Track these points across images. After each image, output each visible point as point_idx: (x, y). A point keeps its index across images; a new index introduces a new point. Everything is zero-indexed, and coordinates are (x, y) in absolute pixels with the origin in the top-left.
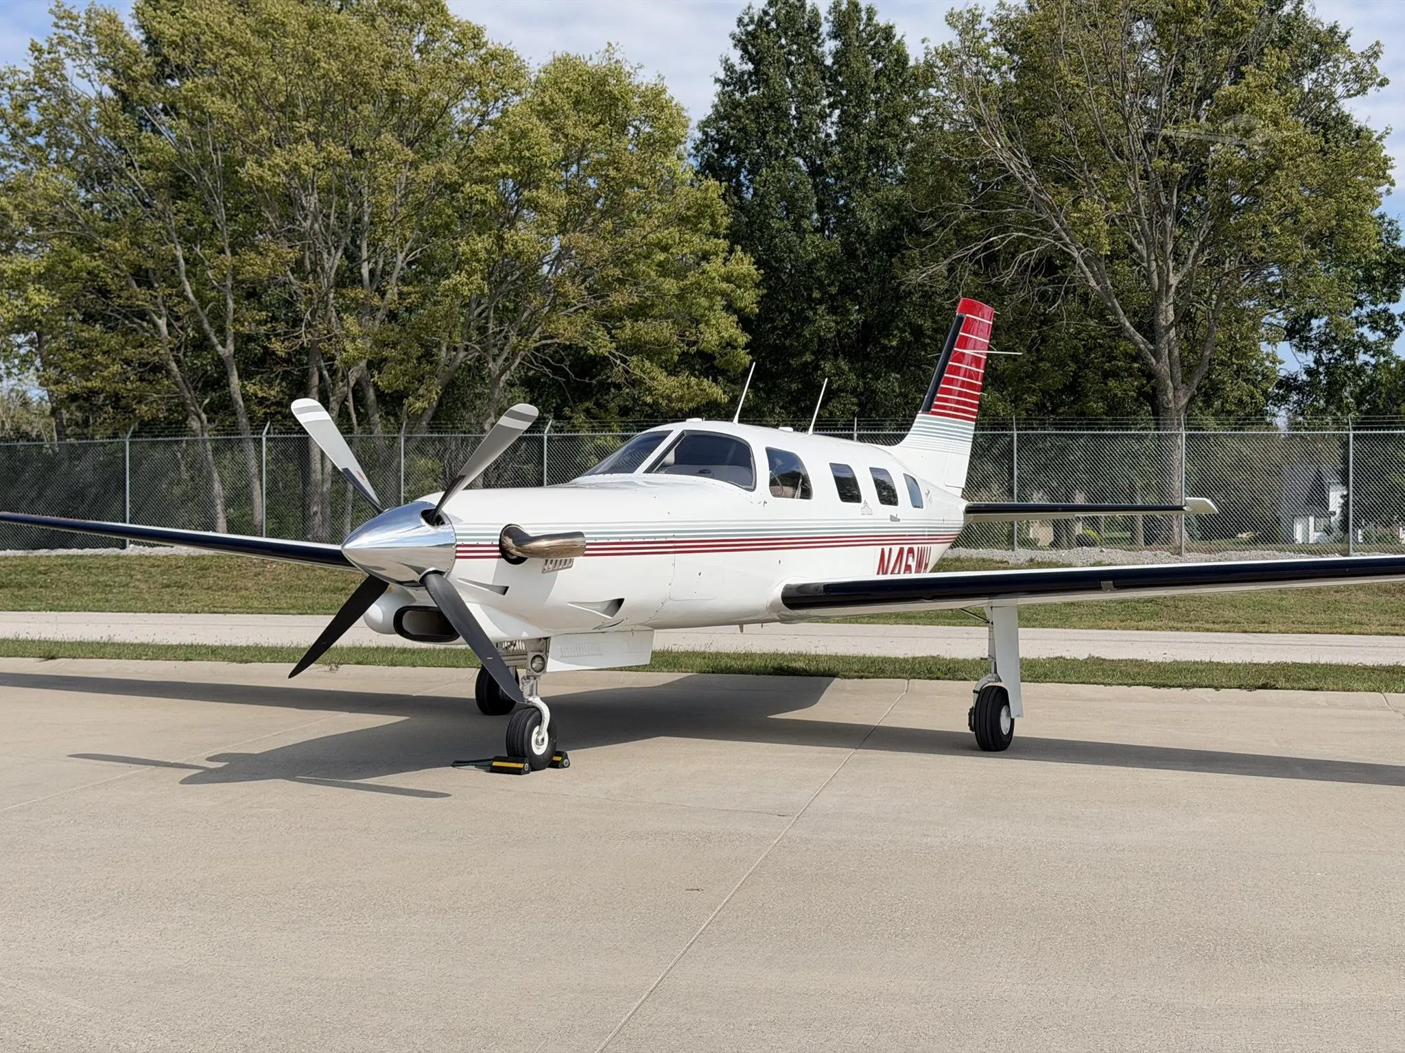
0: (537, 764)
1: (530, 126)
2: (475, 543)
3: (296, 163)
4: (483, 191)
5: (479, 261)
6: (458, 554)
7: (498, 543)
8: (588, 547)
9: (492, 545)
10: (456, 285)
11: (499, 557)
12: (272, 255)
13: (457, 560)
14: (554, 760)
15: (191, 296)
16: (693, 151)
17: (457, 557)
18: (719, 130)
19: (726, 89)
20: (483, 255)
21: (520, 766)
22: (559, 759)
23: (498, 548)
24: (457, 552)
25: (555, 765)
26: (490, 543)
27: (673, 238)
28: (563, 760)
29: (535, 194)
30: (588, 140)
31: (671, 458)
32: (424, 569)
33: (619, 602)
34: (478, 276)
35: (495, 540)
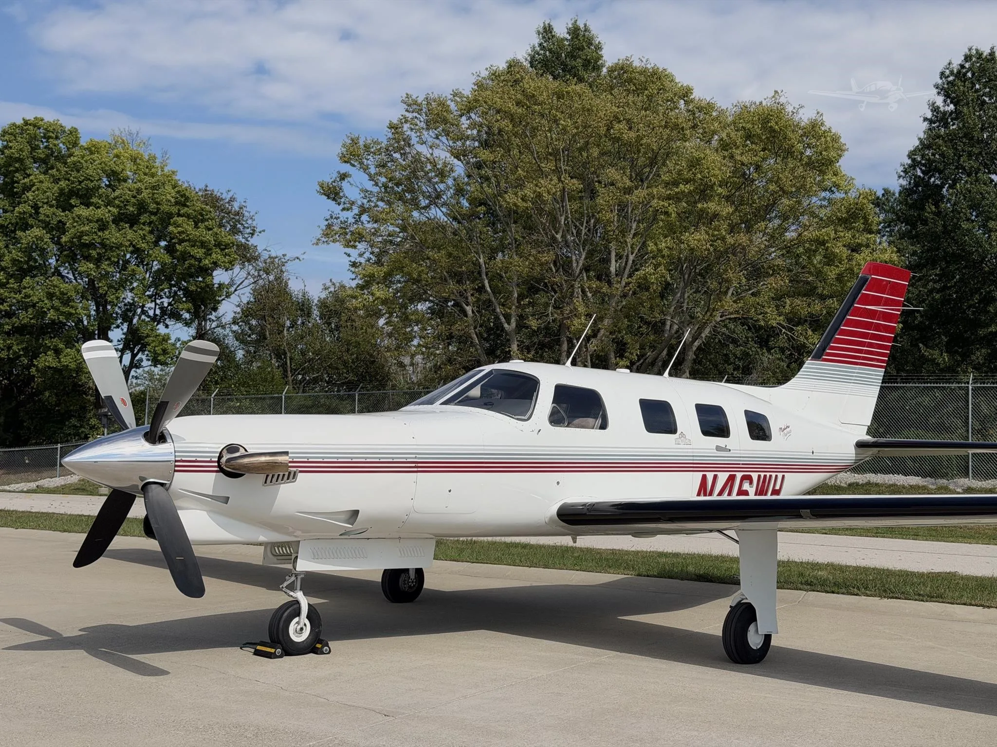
0: (291, 650)
1: (702, 156)
2: (194, 459)
3: (539, 192)
4: (666, 205)
5: (663, 257)
6: (176, 469)
7: (217, 459)
8: (290, 464)
9: (211, 462)
10: (645, 274)
11: (216, 471)
12: (532, 259)
13: (176, 473)
14: (315, 646)
15: (489, 289)
16: (902, 174)
17: (175, 471)
18: (923, 156)
19: (933, 125)
20: (666, 252)
21: (273, 651)
22: (319, 646)
23: (216, 464)
24: (176, 466)
25: (315, 651)
26: (209, 459)
27: (828, 235)
28: (323, 647)
29: (705, 205)
30: (751, 163)
31: (476, 392)
32: (146, 479)
33: (356, 513)
34: (662, 267)
35: (214, 457)
